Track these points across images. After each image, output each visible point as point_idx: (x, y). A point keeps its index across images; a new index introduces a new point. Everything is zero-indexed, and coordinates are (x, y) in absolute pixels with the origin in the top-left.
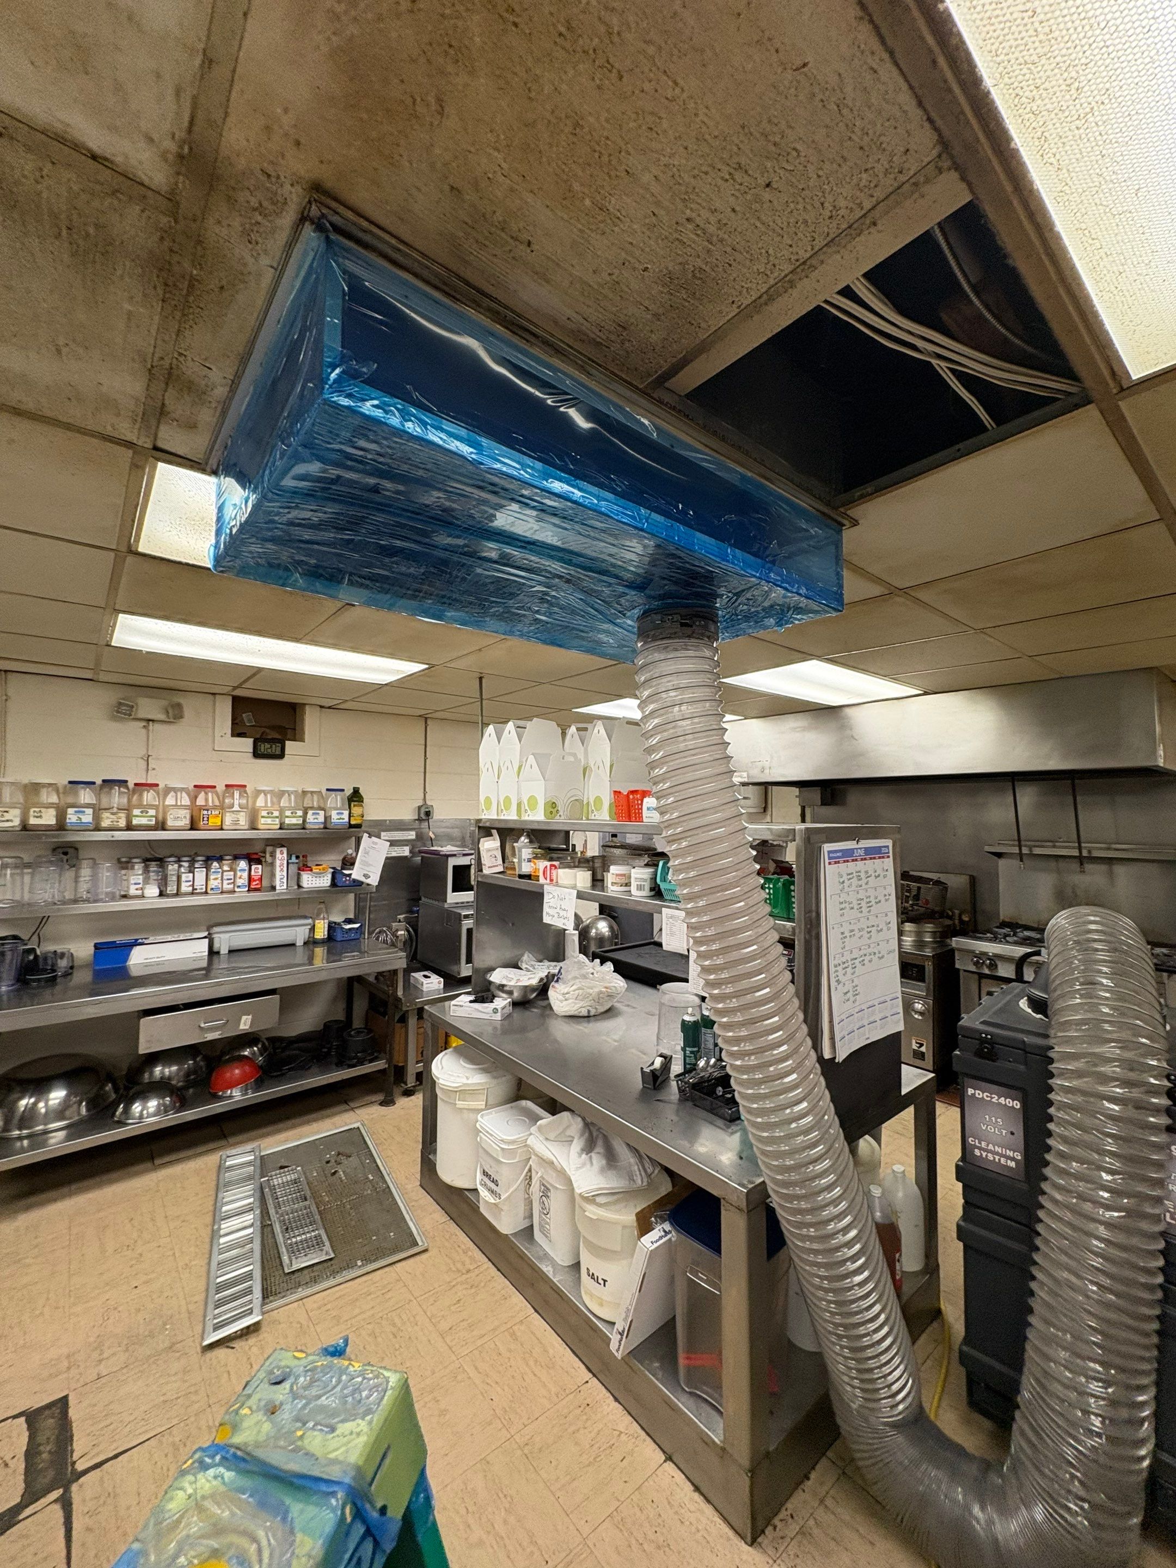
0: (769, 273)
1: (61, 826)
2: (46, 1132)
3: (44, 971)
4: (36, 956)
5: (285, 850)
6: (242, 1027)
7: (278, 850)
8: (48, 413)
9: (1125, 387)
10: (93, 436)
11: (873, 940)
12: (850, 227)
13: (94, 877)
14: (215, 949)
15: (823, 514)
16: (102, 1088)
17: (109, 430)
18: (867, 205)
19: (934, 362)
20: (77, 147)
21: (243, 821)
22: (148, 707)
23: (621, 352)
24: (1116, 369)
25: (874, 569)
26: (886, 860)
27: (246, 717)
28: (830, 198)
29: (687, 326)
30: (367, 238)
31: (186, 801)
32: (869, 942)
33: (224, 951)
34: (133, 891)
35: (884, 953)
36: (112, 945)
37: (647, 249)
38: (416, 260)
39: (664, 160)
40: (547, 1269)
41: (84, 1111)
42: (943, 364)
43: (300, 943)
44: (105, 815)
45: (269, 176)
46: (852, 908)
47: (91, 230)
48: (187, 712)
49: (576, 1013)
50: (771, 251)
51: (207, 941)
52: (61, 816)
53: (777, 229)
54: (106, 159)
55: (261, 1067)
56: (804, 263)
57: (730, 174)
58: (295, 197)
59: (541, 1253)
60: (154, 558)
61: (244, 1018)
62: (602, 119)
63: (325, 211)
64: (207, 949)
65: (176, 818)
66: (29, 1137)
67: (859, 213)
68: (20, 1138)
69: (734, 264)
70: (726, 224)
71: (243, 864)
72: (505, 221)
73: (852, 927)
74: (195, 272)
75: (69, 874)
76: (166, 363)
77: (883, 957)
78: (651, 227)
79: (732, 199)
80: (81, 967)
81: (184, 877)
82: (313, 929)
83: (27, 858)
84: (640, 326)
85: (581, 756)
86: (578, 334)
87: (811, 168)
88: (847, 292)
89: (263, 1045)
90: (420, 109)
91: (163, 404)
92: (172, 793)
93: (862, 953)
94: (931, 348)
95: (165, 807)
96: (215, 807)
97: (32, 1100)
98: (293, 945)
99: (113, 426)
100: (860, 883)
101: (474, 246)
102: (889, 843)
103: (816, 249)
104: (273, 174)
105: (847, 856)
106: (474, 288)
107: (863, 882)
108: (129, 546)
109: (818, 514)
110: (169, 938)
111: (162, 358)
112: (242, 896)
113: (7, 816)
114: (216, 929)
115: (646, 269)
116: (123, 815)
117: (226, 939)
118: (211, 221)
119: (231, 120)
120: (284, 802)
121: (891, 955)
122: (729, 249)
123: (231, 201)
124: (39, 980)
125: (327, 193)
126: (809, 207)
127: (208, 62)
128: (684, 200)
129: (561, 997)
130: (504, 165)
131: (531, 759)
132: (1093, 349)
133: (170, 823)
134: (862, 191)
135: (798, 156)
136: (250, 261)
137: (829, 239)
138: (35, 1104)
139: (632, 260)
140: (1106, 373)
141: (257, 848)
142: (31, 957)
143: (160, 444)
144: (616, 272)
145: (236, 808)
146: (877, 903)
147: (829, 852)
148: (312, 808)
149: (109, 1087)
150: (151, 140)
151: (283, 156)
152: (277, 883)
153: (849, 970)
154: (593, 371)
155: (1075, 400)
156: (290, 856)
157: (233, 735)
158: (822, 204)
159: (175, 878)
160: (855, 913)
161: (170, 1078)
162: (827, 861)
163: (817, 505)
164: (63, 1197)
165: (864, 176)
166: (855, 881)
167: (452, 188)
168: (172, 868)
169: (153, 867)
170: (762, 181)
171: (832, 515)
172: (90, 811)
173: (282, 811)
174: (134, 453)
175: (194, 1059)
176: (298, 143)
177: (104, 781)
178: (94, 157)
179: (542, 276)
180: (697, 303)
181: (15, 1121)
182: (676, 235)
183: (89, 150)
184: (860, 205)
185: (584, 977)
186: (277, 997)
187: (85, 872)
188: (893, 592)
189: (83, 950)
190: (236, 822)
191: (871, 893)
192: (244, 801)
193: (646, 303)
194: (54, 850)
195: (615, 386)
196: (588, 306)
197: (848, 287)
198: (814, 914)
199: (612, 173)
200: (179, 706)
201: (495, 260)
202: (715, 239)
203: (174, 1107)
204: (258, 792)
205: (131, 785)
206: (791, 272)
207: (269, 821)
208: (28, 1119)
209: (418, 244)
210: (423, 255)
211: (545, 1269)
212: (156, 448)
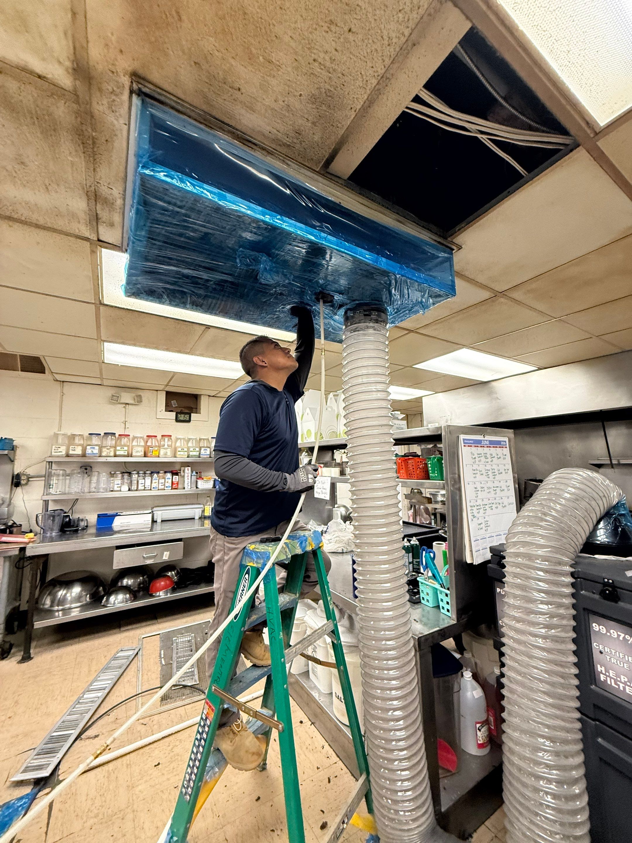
0: (365, 86)
1: (84, 455)
2: (70, 609)
3: (73, 526)
4: (70, 519)
5: (190, 468)
6: (164, 558)
7: (186, 468)
8: (49, 225)
9: (598, 132)
10: (71, 236)
11: (497, 495)
12: (401, 49)
13: (98, 481)
14: (155, 520)
15: (439, 242)
16: (98, 588)
17: (77, 232)
18: (407, 33)
19: (479, 136)
20: (32, 73)
21: (169, 452)
22: (127, 397)
23: (302, 149)
24: (588, 119)
25: (481, 279)
26: (504, 449)
27: (174, 403)
28: (385, 33)
29: (331, 127)
30: (162, 98)
31: (142, 443)
32: (495, 496)
33: (159, 521)
34: (116, 488)
35: (506, 503)
36: (105, 515)
37: (298, 83)
38: (188, 108)
39: (293, 25)
40: (315, 695)
41: (88, 600)
42: (484, 137)
43: (197, 517)
44: (104, 450)
45: (113, 72)
46: (482, 474)
47: (46, 117)
48: (144, 399)
49: (335, 551)
50: (363, 73)
51: (151, 515)
52: (84, 450)
53: (362, 57)
54: (45, 77)
55: (176, 582)
56: (382, 77)
57: (328, 28)
58: (126, 81)
59: (313, 686)
60: (112, 306)
61: (165, 553)
62: (256, 7)
63: (140, 86)
64: (151, 519)
65: (137, 452)
66: (62, 610)
67: (403, 39)
68: (58, 611)
69: (345, 84)
70: (334, 60)
71: (169, 475)
72: (225, 78)
73: (482, 485)
74: (94, 134)
75: (87, 480)
76: (93, 188)
77: (505, 506)
78: (297, 68)
79: (333, 43)
80: (92, 526)
81: (140, 481)
82: (203, 511)
83: (68, 471)
84: (307, 131)
85: (335, 408)
86: (276, 140)
87: (370, 16)
88: (417, 99)
89: (178, 571)
90: (170, 20)
91: (97, 214)
92: (136, 439)
93: (490, 502)
94: (474, 127)
95: (132, 446)
96: (156, 446)
97: (65, 592)
98: (194, 519)
99: (78, 229)
100: (487, 460)
101: (214, 96)
102: (506, 439)
103: (387, 66)
104: (114, 71)
105: (477, 443)
106: (219, 121)
107: (489, 460)
108: (100, 301)
109: (435, 243)
110: (133, 513)
111: (90, 186)
112: (169, 492)
113: (60, 450)
114: (155, 509)
115: (301, 95)
116: (112, 450)
117: (160, 514)
118: (94, 104)
119: (90, 45)
120: (190, 444)
121: (511, 506)
122: (340, 75)
123: (100, 90)
124: (70, 531)
125: (139, 77)
126: (375, 40)
127: (74, 14)
128: (309, 49)
129: (327, 542)
130: (216, 44)
131: (308, 410)
132: (568, 107)
133: (134, 454)
134: (401, 24)
135: (361, 9)
136: (115, 122)
137: (392, 59)
138: (66, 594)
139: (292, 91)
140: (584, 125)
141: (177, 468)
142: (68, 519)
143: (101, 238)
144: (286, 99)
145: (166, 446)
146: (499, 474)
147: (464, 440)
148: (204, 447)
149: (101, 588)
150: (60, 63)
151: (116, 60)
152: (186, 486)
153: (482, 511)
154: (289, 163)
155: (570, 148)
156: (192, 472)
157: (166, 411)
158: (382, 37)
159: (136, 482)
160: (484, 478)
161: (130, 586)
162: (463, 445)
163: (434, 237)
164: (76, 643)
165: (400, 15)
166: (483, 459)
167: (195, 63)
168: (135, 476)
169: (126, 476)
170: (346, 29)
171: (445, 243)
172: (97, 448)
173: (188, 448)
174: (91, 244)
175: (143, 577)
176: (121, 51)
177: (105, 433)
178: (40, 77)
179: (251, 109)
180: (332, 112)
181: (56, 602)
182: (311, 71)
183: (37, 74)
184: (403, 34)
185: (341, 530)
186: (181, 543)
187: (94, 479)
188: (497, 294)
189: (92, 518)
190: (166, 454)
191: (494, 467)
192: (170, 443)
193: (306, 116)
194: (81, 467)
195: (303, 171)
196: (278, 123)
197: (417, 96)
198: (457, 476)
199: (269, 39)
200: (140, 396)
201: (226, 102)
202: (331, 70)
203: (131, 600)
204: (177, 439)
205: (117, 435)
206: (377, 84)
207: (182, 453)
208: (62, 602)
209: (188, 99)
210: (190, 105)
211: (314, 695)
212: (99, 240)
